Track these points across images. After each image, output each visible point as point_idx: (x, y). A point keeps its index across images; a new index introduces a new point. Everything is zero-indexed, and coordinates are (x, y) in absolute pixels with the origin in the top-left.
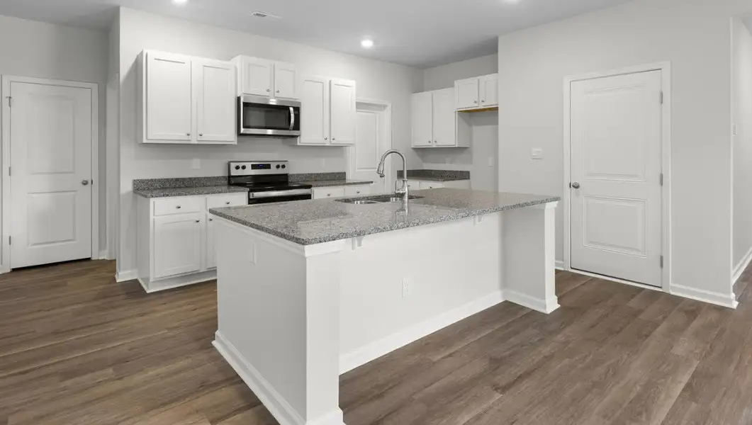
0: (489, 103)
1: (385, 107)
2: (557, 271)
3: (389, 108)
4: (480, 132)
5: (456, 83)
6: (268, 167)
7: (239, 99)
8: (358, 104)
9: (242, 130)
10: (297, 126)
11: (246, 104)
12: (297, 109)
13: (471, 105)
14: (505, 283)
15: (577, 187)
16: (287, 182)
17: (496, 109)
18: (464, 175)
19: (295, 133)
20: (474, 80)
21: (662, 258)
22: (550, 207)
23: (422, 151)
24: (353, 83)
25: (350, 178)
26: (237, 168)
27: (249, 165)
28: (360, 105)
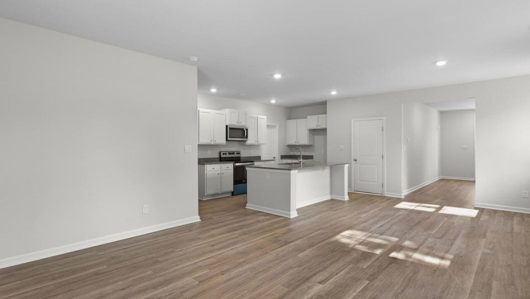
0: (323, 126)
1: (275, 127)
2: (348, 192)
3: (277, 127)
4: (318, 138)
5: (308, 117)
6: (233, 153)
7: (227, 126)
8: (267, 126)
9: (229, 139)
10: (247, 137)
11: (230, 128)
12: (247, 130)
13: (314, 126)
14: (331, 193)
15: (356, 161)
16: (240, 160)
17: (326, 129)
18: (311, 157)
19: (246, 139)
20: (316, 117)
21: (383, 184)
22: (346, 166)
23: (291, 147)
24: (265, 117)
25: (263, 158)
26: (224, 154)
27: (227, 153)
28: (268, 126)
